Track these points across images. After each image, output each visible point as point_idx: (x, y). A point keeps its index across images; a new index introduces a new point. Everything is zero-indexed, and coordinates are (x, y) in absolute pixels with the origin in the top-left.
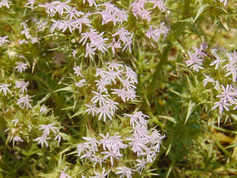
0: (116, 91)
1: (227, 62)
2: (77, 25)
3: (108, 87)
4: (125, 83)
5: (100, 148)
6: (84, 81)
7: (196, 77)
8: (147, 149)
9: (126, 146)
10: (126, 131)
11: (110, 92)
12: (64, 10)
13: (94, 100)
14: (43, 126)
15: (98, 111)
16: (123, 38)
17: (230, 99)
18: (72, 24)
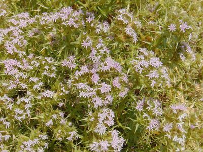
0: (106, 122)
1: (154, 107)
2: (90, 94)
3: (103, 121)
4: (110, 118)
5: (100, 146)
6: (93, 118)
7: (140, 113)
8: (118, 146)
9: (110, 145)
10: (109, 138)
11: (103, 122)
12: (85, 88)
13: (97, 127)
14: (71, 133)
15: (99, 131)
16: (109, 99)
17: (154, 125)
18: (89, 94)
